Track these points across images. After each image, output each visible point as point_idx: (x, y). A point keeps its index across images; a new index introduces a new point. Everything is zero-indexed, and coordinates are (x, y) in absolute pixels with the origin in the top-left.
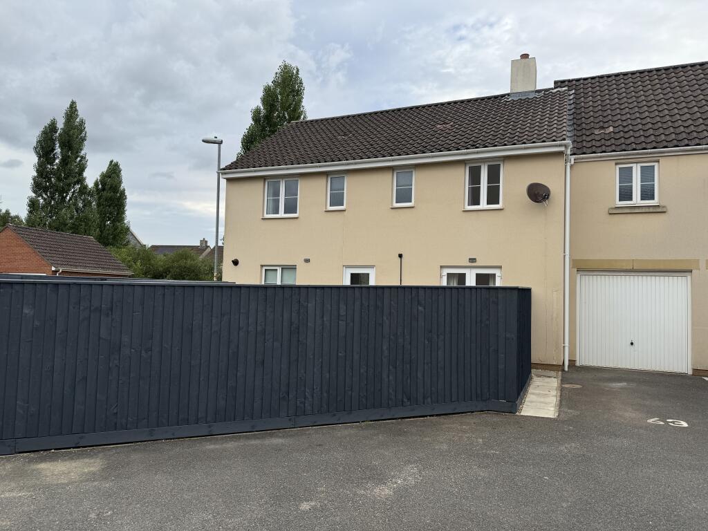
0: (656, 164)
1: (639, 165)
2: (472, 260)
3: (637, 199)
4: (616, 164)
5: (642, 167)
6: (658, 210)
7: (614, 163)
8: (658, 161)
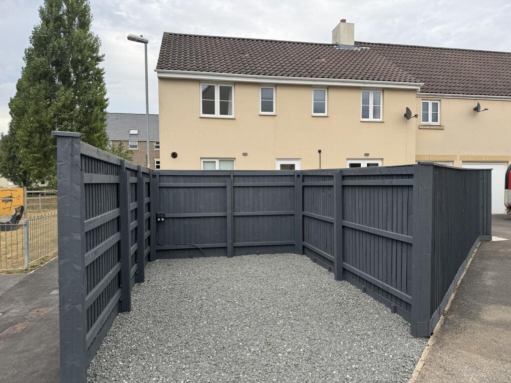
0: (439, 102)
1: (432, 101)
2: (367, 155)
3: (430, 122)
4: (422, 100)
5: (433, 103)
6: (440, 128)
7: (421, 99)
8: (440, 101)
